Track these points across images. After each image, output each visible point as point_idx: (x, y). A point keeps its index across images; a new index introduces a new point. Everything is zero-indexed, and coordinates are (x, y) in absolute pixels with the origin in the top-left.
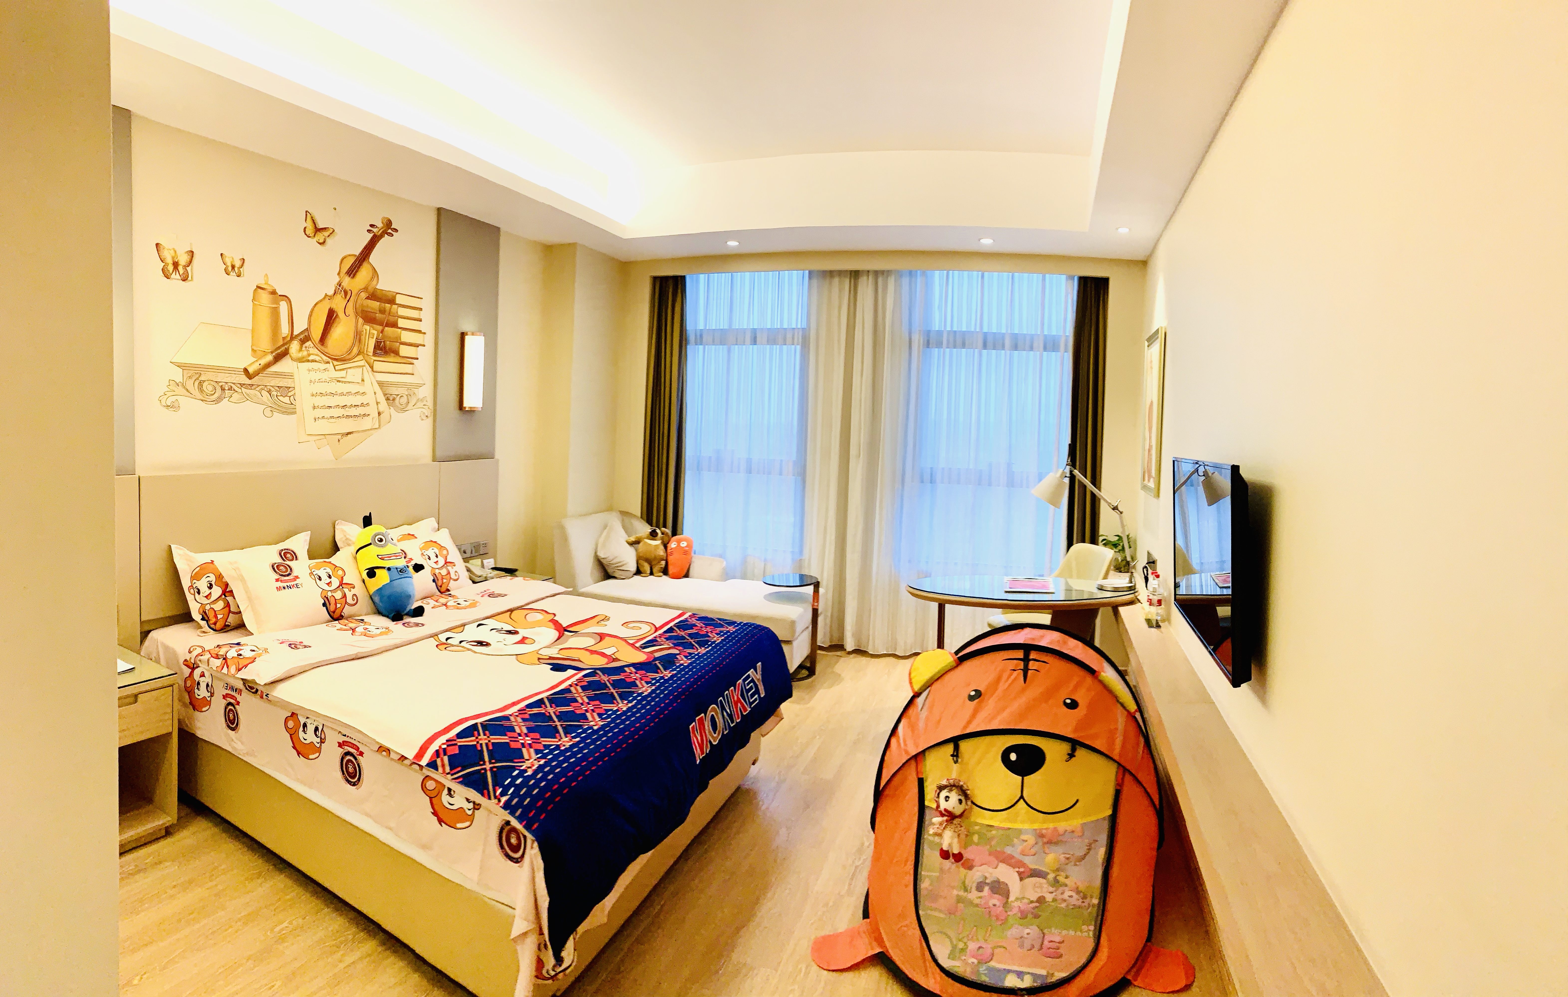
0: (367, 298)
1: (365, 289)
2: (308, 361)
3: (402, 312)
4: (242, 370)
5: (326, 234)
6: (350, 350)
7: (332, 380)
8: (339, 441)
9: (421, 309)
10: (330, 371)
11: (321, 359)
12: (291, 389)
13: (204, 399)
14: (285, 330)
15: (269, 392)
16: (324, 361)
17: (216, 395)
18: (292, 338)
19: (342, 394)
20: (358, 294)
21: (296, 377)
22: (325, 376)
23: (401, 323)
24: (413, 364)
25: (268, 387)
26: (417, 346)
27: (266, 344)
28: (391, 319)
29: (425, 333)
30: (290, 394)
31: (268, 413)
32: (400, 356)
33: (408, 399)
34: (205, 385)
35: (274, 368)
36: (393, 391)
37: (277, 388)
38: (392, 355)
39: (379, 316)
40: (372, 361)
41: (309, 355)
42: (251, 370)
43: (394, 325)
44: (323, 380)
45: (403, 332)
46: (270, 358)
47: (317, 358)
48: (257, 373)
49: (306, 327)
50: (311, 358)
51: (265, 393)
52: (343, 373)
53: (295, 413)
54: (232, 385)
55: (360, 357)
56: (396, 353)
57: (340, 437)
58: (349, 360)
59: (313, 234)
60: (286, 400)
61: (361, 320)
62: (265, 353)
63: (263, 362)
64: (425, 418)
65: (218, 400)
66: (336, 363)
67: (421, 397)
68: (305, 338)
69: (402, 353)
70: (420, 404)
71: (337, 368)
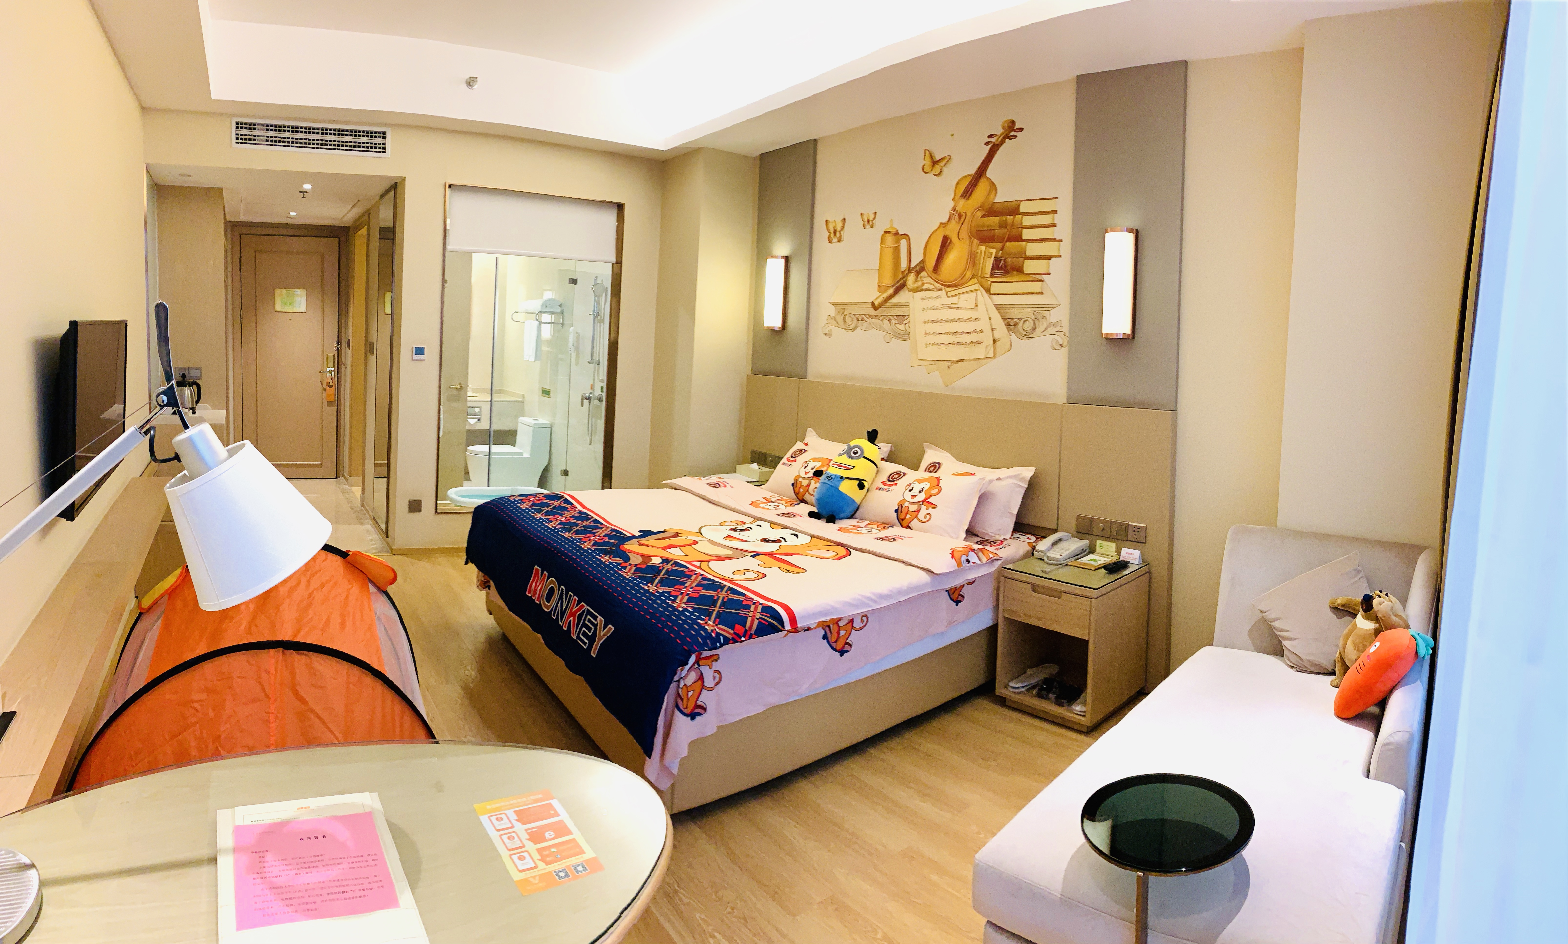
0: (983, 216)
1: (981, 207)
2: (922, 290)
3: (1027, 221)
4: (871, 304)
5: (942, 164)
6: (962, 275)
7: (943, 306)
8: (949, 367)
9: (1055, 212)
10: (943, 297)
11: (934, 287)
12: (906, 317)
13: (845, 328)
14: (904, 265)
15: (889, 320)
16: (936, 289)
17: (853, 325)
18: (910, 270)
19: (953, 320)
20: (973, 215)
21: (911, 306)
22: (937, 303)
23: (1027, 234)
24: (1042, 281)
25: (889, 317)
26: (1049, 258)
27: (888, 280)
28: (1014, 232)
29: (1061, 241)
30: (905, 322)
31: (888, 339)
32: (1025, 274)
33: (1035, 324)
34: (847, 317)
35: (894, 300)
36: (1016, 315)
37: (895, 317)
38: (1015, 273)
39: (998, 232)
40: (989, 283)
41: (923, 284)
42: (876, 303)
43: (1018, 238)
44: (935, 307)
45: (1030, 244)
46: (891, 291)
47: (931, 287)
48: (880, 305)
49: (921, 258)
50: (925, 287)
51: (886, 322)
52: (955, 299)
53: (908, 339)
54: (864, 316)
55: (975, 280)
56: (1020, 270)
57: (949, 364)
58: (962, 284)
59: (930, 170)
60: (902, 327)
61: (975, 241)
62: (887, 288)
63: (886, 295)
64: (1058, 347)
65: (854, 329)
66: (948, 289)
67: (1053, 320)
68: (920, 269)
69: (1026, 270)
70: (1052, 330)
71: (949, 294)
